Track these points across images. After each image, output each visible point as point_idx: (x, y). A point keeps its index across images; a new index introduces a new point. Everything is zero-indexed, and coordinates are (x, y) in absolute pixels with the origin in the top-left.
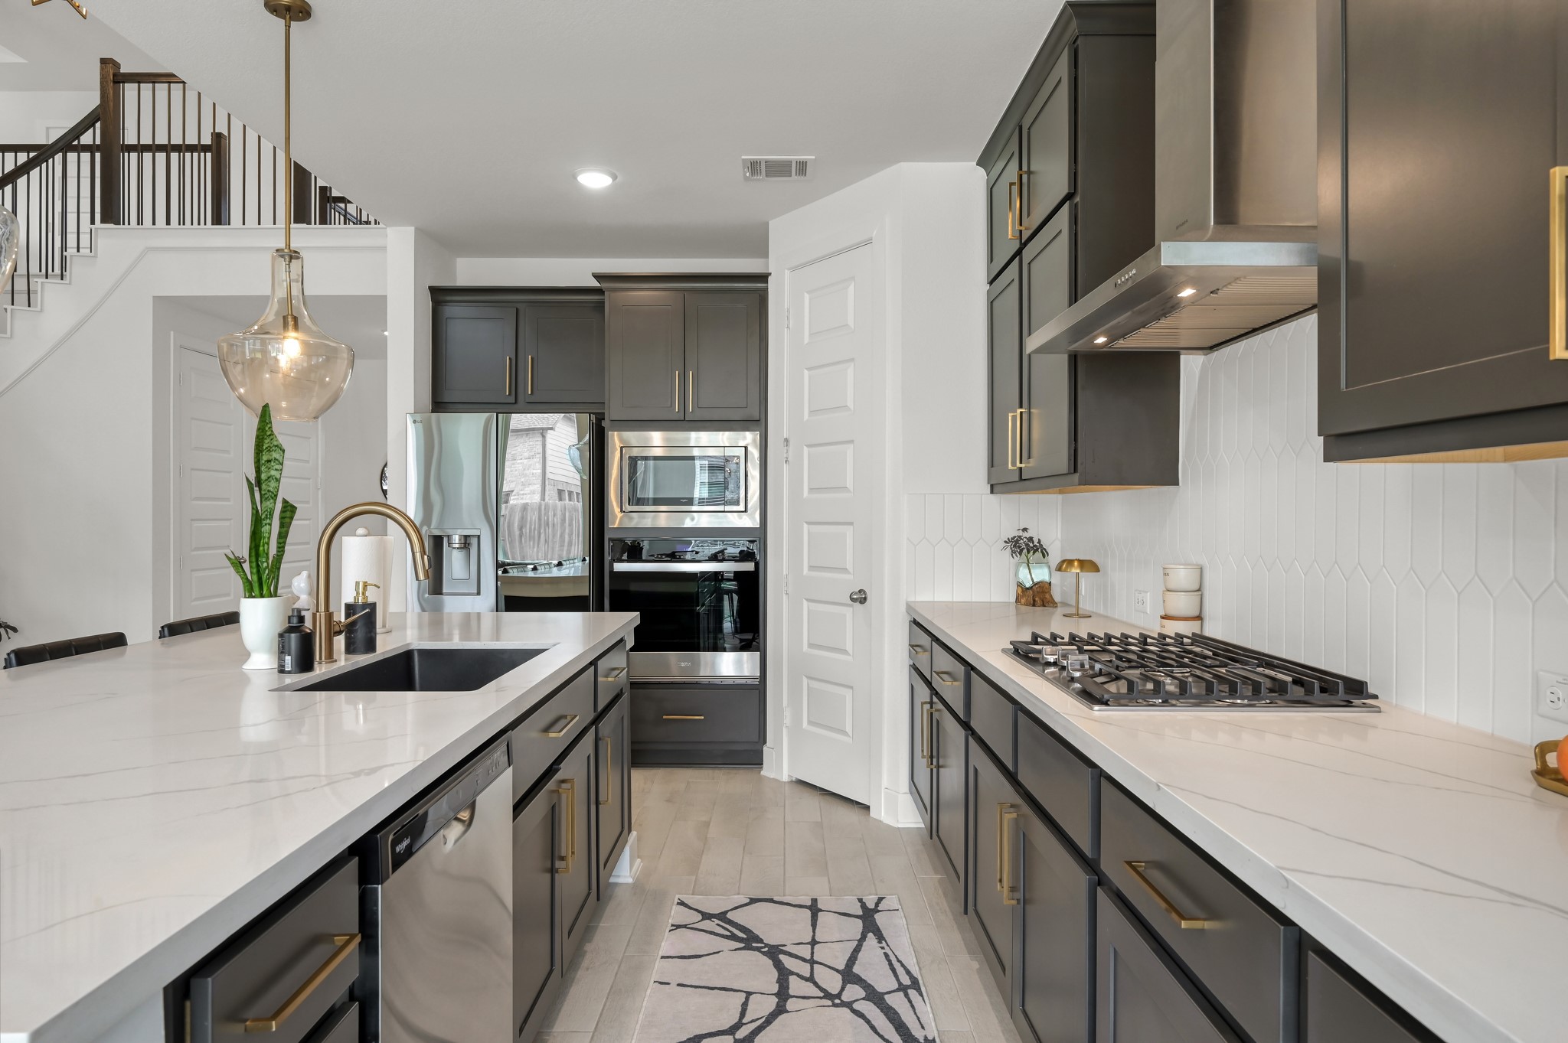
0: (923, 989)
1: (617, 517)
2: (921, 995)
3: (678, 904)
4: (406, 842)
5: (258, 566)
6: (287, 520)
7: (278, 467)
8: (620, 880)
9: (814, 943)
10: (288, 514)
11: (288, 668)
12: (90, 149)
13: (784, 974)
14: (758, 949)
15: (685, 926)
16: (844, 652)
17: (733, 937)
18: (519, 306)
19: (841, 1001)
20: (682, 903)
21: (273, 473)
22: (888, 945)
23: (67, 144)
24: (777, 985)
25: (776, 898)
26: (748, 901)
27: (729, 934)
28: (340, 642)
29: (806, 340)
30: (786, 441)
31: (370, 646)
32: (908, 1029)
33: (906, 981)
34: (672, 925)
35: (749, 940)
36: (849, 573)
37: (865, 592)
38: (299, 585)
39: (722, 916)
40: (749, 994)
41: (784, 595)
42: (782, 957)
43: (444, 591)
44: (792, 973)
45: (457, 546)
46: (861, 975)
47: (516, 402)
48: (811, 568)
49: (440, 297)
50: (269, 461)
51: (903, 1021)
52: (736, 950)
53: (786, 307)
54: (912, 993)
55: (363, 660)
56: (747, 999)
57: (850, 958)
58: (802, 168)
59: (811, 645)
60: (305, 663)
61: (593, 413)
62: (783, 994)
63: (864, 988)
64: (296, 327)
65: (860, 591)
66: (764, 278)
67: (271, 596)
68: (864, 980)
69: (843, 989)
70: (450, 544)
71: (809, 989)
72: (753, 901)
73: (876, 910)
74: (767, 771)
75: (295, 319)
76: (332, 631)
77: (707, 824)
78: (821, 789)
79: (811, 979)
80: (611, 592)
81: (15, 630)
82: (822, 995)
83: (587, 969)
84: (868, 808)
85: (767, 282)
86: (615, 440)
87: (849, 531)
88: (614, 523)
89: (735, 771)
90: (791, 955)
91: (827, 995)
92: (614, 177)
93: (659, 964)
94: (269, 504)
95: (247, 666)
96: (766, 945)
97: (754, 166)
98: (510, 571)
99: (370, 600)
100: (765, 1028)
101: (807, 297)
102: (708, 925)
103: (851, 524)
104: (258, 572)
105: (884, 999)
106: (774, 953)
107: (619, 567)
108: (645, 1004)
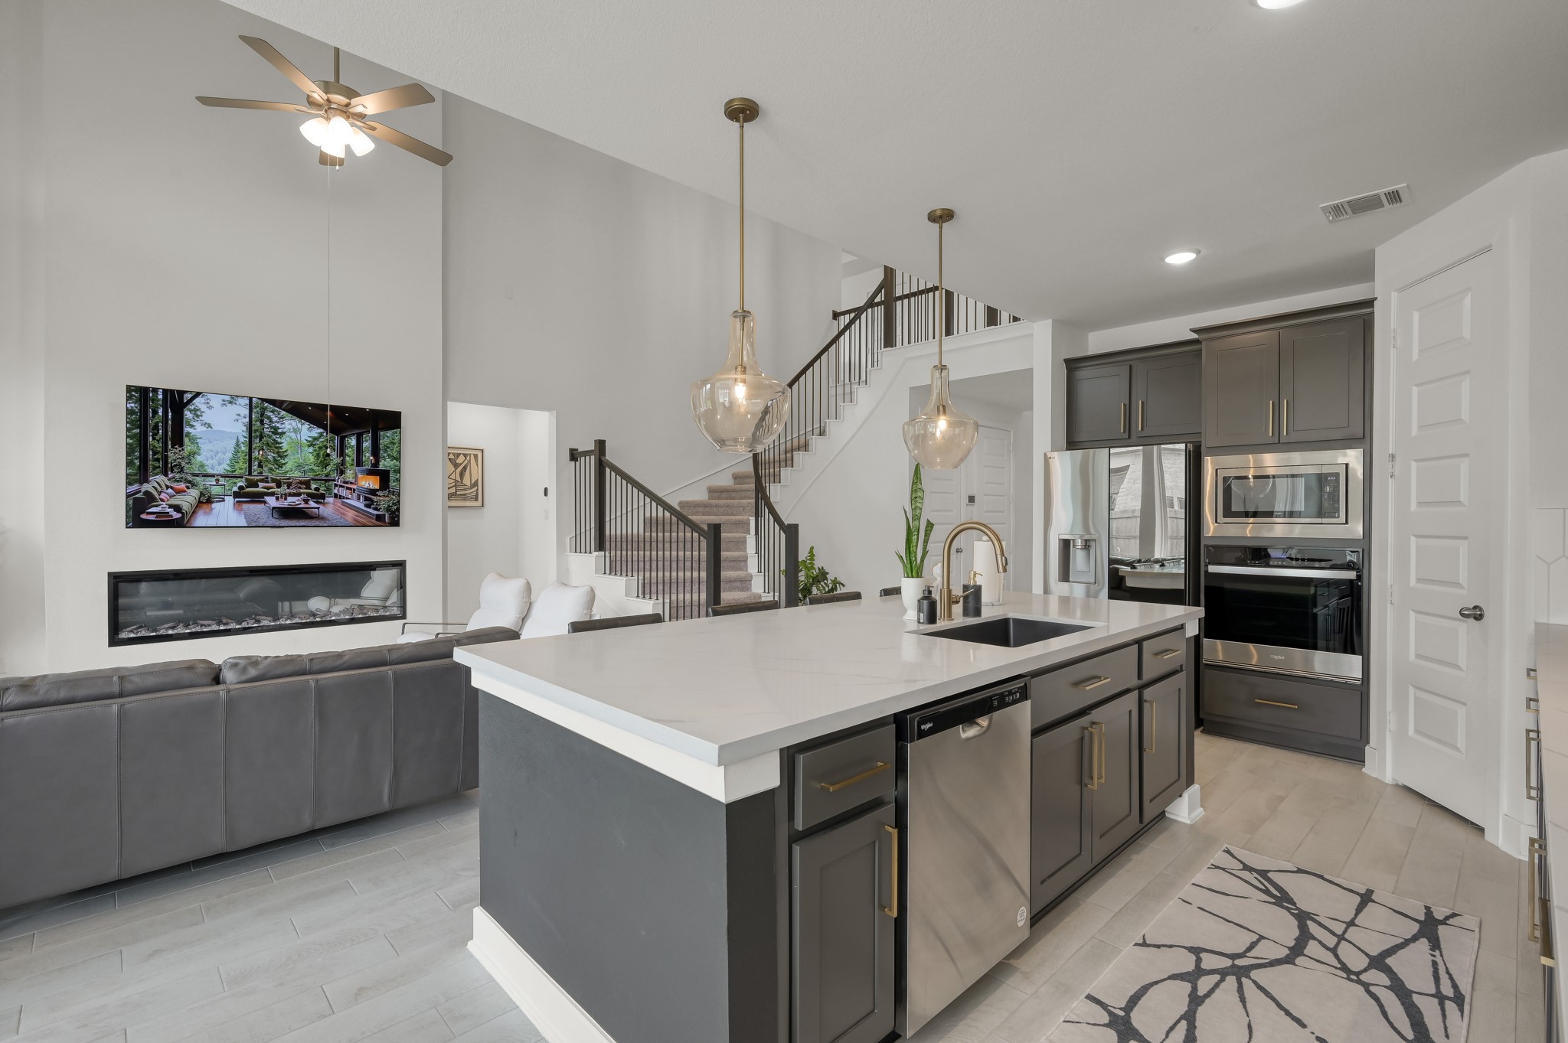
0: (1466, 1008)
1: (1211, 528)
2: (1462, 1011)
3: (1224, 851)
4: (929, 725)
5: (910, 559)
6: (929, 532)
7: (920, 501)
8: (1179, 819)
9: (1351, 923)
10: (929, 528)
11: (922, 621)
12: (878, 304)
13: (1304, 937)
14: (1288, 909)
15: (1224, 869)
16: (1457, 667)
17: (1267, 892)
18: (1132, 363)
19: (1358, 978)
20: (1228, 852)
21: (918, 504)
22: (1442, 956)
23: (871, 304)
24: (1295, 942)
25: (1326, 876)
26: (1296, 869)
27: (1264, 888)
28: (958, 609)
29: (1415, 356)
30: (1393, 457)
31: (977, 612)
32: (1427, 1030)
33: (1447, 990)
34: (1212, 865)
35: (1283, 899)
36: (1463, 588)
37: (1481, 609)
38: (935, 572)
39: (1263, 873)
40: (1262, 938)
41: (1389, 605)
42: (1309, 923)
43: (1071, 579)
44: (1314, 938)
45: (1080, 547)
46: (1393, 968)
47: (1129, 437)
48: (1419, 580)
49: (1073, 365)
50: (916, 498)
51: (1424, 1022)
52: (1264, 902)
53: (1392, 328)
54: (1450, 1006)
55: (972, 621)
56: (1258, 941)
57: (1388, 950)
58: (1395, 197)
59: (1418, 656)
60: (932, 618)
61: (1188, 442)
62: (1297, 951)
63: (1391, 979)
64: (944, 412)
65: (1475, 607)
66: (1369, 303)
67: (918, 577)
68: (1395, 973)
69: (1365, 970)
70: (1074, 546)
71: (1329, 958)
72: (1300, 871)
73: (1444, 922)
74: (1370, 769)
75: (944, 407)
76: (952, 601)
77: (1282, 799)
78: (1430, 800)
79: (1334, 951)
80: (1206, 587)
81: (843, 585)
82: (1339, 966)
83: (1128, 871)
84: (1482, 830)
85: (1373, 306)
86: (1209, 465)
87: (1463, 547)
88: (1208, 532)
89: (1331, 762)
90: (1320, 924)
91: (1344, 968)
92: (1198, 252)
93: (1188, 887)
94: (916, 523)
95: (905, 617)
96: (1297, 909)
97: (1337, 210)
98: (1139, 567)
99: (978, 583)
100: (1266, 967)
101: (1416, 315)
102: (1246, 875)
103: (1466, 538)
104: (911, 562)
105: (1411, 996)
106: (1303, 917)
107: (1212, 569)
108: (1164, 910)
